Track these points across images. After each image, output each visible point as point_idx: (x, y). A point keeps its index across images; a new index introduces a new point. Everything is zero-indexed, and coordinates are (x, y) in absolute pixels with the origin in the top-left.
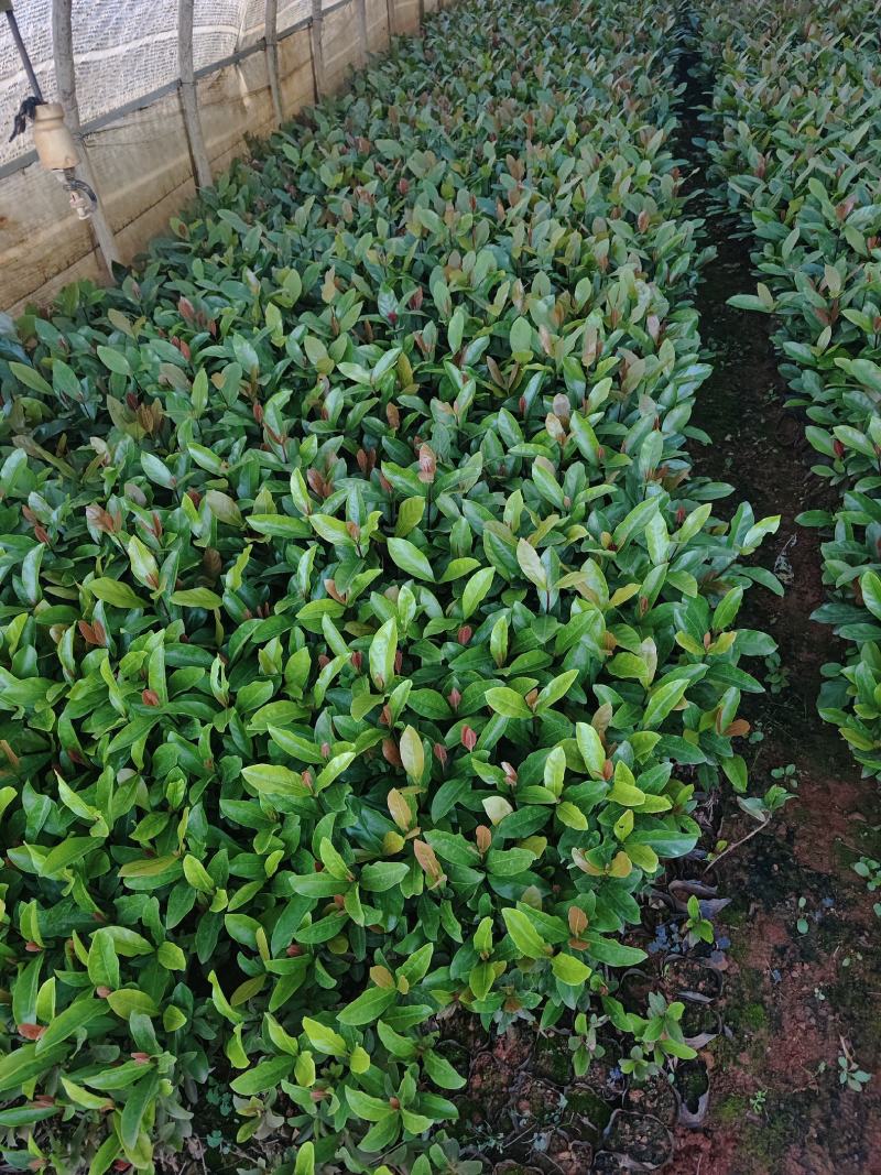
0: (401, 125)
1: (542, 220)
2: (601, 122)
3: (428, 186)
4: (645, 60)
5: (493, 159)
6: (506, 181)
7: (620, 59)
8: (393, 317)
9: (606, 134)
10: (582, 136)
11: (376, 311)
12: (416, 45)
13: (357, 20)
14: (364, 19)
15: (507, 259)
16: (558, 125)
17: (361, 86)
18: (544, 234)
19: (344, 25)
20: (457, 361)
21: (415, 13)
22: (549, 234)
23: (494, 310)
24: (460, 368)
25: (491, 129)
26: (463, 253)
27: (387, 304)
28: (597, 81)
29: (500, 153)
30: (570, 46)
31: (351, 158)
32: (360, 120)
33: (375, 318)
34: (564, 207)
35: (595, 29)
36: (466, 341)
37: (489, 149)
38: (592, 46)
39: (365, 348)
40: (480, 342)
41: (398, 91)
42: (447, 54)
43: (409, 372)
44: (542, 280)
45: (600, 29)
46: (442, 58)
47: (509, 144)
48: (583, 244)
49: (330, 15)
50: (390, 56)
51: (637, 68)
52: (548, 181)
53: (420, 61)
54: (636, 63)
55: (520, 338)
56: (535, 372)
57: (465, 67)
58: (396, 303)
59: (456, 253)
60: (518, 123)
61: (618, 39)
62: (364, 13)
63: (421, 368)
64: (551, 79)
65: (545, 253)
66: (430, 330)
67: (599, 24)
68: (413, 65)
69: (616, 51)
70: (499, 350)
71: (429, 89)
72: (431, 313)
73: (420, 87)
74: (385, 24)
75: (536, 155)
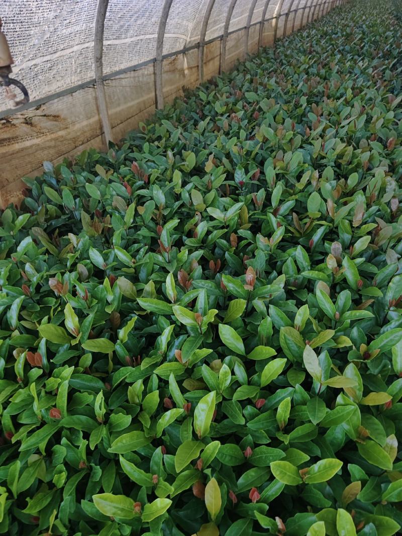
0: (259, 86)
1: (330, 138)
2: (366, 90)
3: (269, 116)
4: (389, 63)
5: (305, 105)
6: (312, 117)
7: (375, 62)
8: (242, 183)
9: (368, 96)
10: (354, 97)
11: (233, 179)
12: (271, 52)
13: (244, 38)
14: (247, 38)
15: (309, 158)
16: (342, 91)
17: (241, 68)
18: (332, 145)
19: (238, 40)
20: (275, 213)
21: (272, 38)
22: (335, 146)
23: (300, 186)
24: (276, 217)
25: (305, 90)
26: (285, 152)
27: (240, 176)
28: (363, 72)
29: (309, 102)
30: (349, 55)
31: (232, 100)
32: (238, 83)
33: (232, 183)
34: (343, 132)
35: (362, 48)
36: (281, 202)
37: (303, 100)
38: (359, 56)
39: (224, 199)
40: (290, 204)
41: (259, 71)
42: (286, 56)
43: (246, 216)
44: (329, 172)
45: (365, 48)
46: (283, 57)
47: (314, 98)
48: (353, 153)
49: (232, 35)
50: (258, 56)
51: (384, 67)
52: (334, 118)
53: (272, 59)
54: (384, 65)
55: (314, 204)
56: (322, 225)
57: (294, 62)
58: (244, 176)
59: (281, 152)
60: (320, 88)
61: (375, 53)
62: (248, 36)
63: (254, 214)
64: (338, 69)
65: (332, 156)
66: (261, 194)
67: (364, 46)
68: (268, 60)
69: (373, 59)
70: (300, 209)
71: (275, 71)
72: (263, 183)
73: (271, 70)
74: (257, 42)
75: (328, 105)
